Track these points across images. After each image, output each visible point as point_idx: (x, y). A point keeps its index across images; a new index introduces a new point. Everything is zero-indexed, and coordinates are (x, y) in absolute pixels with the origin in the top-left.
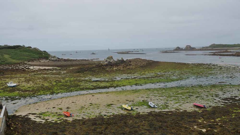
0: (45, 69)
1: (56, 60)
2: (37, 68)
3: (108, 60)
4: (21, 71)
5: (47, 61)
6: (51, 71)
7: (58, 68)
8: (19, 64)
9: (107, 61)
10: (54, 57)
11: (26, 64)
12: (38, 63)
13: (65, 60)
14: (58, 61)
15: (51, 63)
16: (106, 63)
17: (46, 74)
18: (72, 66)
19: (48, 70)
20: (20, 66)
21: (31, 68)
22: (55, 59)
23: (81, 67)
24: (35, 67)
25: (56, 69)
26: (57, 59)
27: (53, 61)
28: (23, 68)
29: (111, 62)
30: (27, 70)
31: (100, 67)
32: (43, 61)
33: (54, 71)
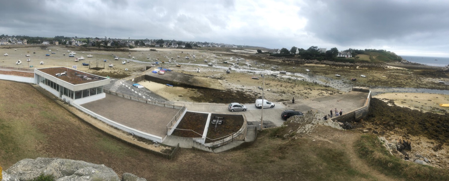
0: (397, 69)
1: (406, 63)
2: (392, 67)
4: (382, 69)
5: (400, 63)
6: (401, 71)
7: (407, 69)
8: (381, 63)
9: (447, 68)
10: (405, 61)
11: (385, 64)
12: (394, 64)
13: (412, 64)
14: (408, 64)
15: (402, 65)
16: (447, 69)
17: (397, 73)
18: (417, 68)
19: (399, 69)
20: (381, 65)
21: (388, 67)
22: (405, 62)
23: (423, 70)
24: (391, 67)
25: (405, 70)
26: (407, 62)
27: (404, 63)
28: (383, 67)
30: (385, 68)
31: (440, 72)
32: (397, 63)
33: (404, 72)
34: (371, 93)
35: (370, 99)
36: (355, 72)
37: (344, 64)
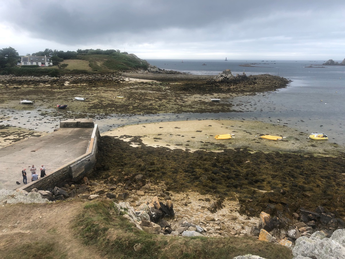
0: (143, 83)
1: (157, 72)
2: (133, 80)
3: (224, 75)
4: (114, 83)
5: (146, 72)
6: (150, 86)
7: (158, 82)
8: (113, 73)
9: (222, 76)
10: (154, 67)
11: (121, 75)
12: (135, 74)
13: (167, 73)
14: (159, 73)
15: (150, 75)
16: (221, 78)
17: (143, 89)
18: (176, 80)
19: (146, 83)
20: (113, 76)
21: (127, 79)
22: (154, 70)
23: (186, 82)
24: (131, 79)
25: (156, 84)
26: (158, 70)
27: (153, 72)
28: (117, 80)
29: (228, 77)
30: (121, 82)
31: (212, 83)
32: (141, 72)
33: (154, 86)
34: (97, 128)
35: (96, 138)
36: (62, 92)
37: (37, 78)
